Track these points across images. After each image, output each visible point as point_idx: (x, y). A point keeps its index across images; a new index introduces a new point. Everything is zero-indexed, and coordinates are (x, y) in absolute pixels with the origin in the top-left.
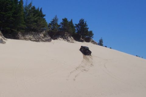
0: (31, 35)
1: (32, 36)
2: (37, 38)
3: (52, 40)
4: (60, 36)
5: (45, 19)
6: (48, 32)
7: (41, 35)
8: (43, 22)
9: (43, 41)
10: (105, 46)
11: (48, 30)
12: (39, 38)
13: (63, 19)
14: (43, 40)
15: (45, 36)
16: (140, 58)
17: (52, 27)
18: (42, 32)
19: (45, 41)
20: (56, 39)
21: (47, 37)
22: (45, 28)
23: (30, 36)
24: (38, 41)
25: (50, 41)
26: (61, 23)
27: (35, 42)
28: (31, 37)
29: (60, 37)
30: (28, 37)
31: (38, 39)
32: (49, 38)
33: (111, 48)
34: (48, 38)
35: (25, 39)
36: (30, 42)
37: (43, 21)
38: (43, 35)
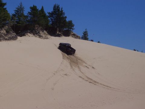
3: (19, 37)
4: (29, 31)
5: (6, 8)
6: (11, 27)
7: (2, 32)
8: (4, 14)
9: (6, 39)
10: (91, 41)
11: (12, 24)
12: (0, 36)
13: (31, 8)
15: (8, 32)
16: (140, 53)
17: (17, 20)
18: (3, 27)
19: (8, 40)
20: (24, 35)
21: (12, 34)
22: (7, 22)
25: (16, 39)
26: (29, 12)
29: (29, 33)
33: (99, 42)
37: (4, 13)
38: (5, 32)
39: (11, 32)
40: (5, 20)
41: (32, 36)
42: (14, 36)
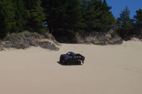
0: (93, 37)
1: (95, 37)
2: (103, 40)
3: (124, 42)
4: (134, 35)
5: (111, 12)
6: (116, 30)
7: (107, 35)
8: (110, 18)
9: (111, 43)
11: (117, 28)
12: (106, 40)
13: (137, 12)
14: (111, 42)
15: (113, 36)
17: (122, 24)
18: (108, 31)
19: (113, 44)
20: (129, 39)
21: (117, 38)
22: (112, 25)
23: (92, 38)
24: (104, 44)
25: (121, 43)
26: (135, 16)
27: (99, 46)
28: (94, 39)
29: (135, 37)
30: (88, 39)
31: (103, 42)
32: (119, 38)
34: (117, 40)
35: (86, 42)
36: (92, 46)
37: (109, 16)
38: (110, 36)
39: (116, 36)
40: (110, 24)
41: (137, 40)
42: (119, 40)
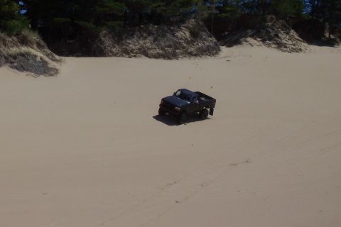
0: (145, 38)
1: (150, 39)
2: (170, 46)
3: (224, 49)
4: (250, 32)
6: (204, 20)
7: (180, 34)
9: (191, 54)
11: (206, 14)
12: (177, 46)
14: (191, 49)
15: (195, 35)
17: (219, 2)
18: (183, 21)
19: (196, 55)
21: (205, 40)
22: (194, 8)
23: (141, 42)
24: (173, 56)
25: (217, 53)
27: (161, 62)
28: (148, 43)
29: (252, 36)
30: (133, 44)
31: (170, 50)
32: (211, 41)
34: (207, 44)
35: (127, 53)
36: (143, 60)
38: (188, 34)
39: (204, 35)
40: (187, 3)
41: (258, 44)
42: (211, 44)
